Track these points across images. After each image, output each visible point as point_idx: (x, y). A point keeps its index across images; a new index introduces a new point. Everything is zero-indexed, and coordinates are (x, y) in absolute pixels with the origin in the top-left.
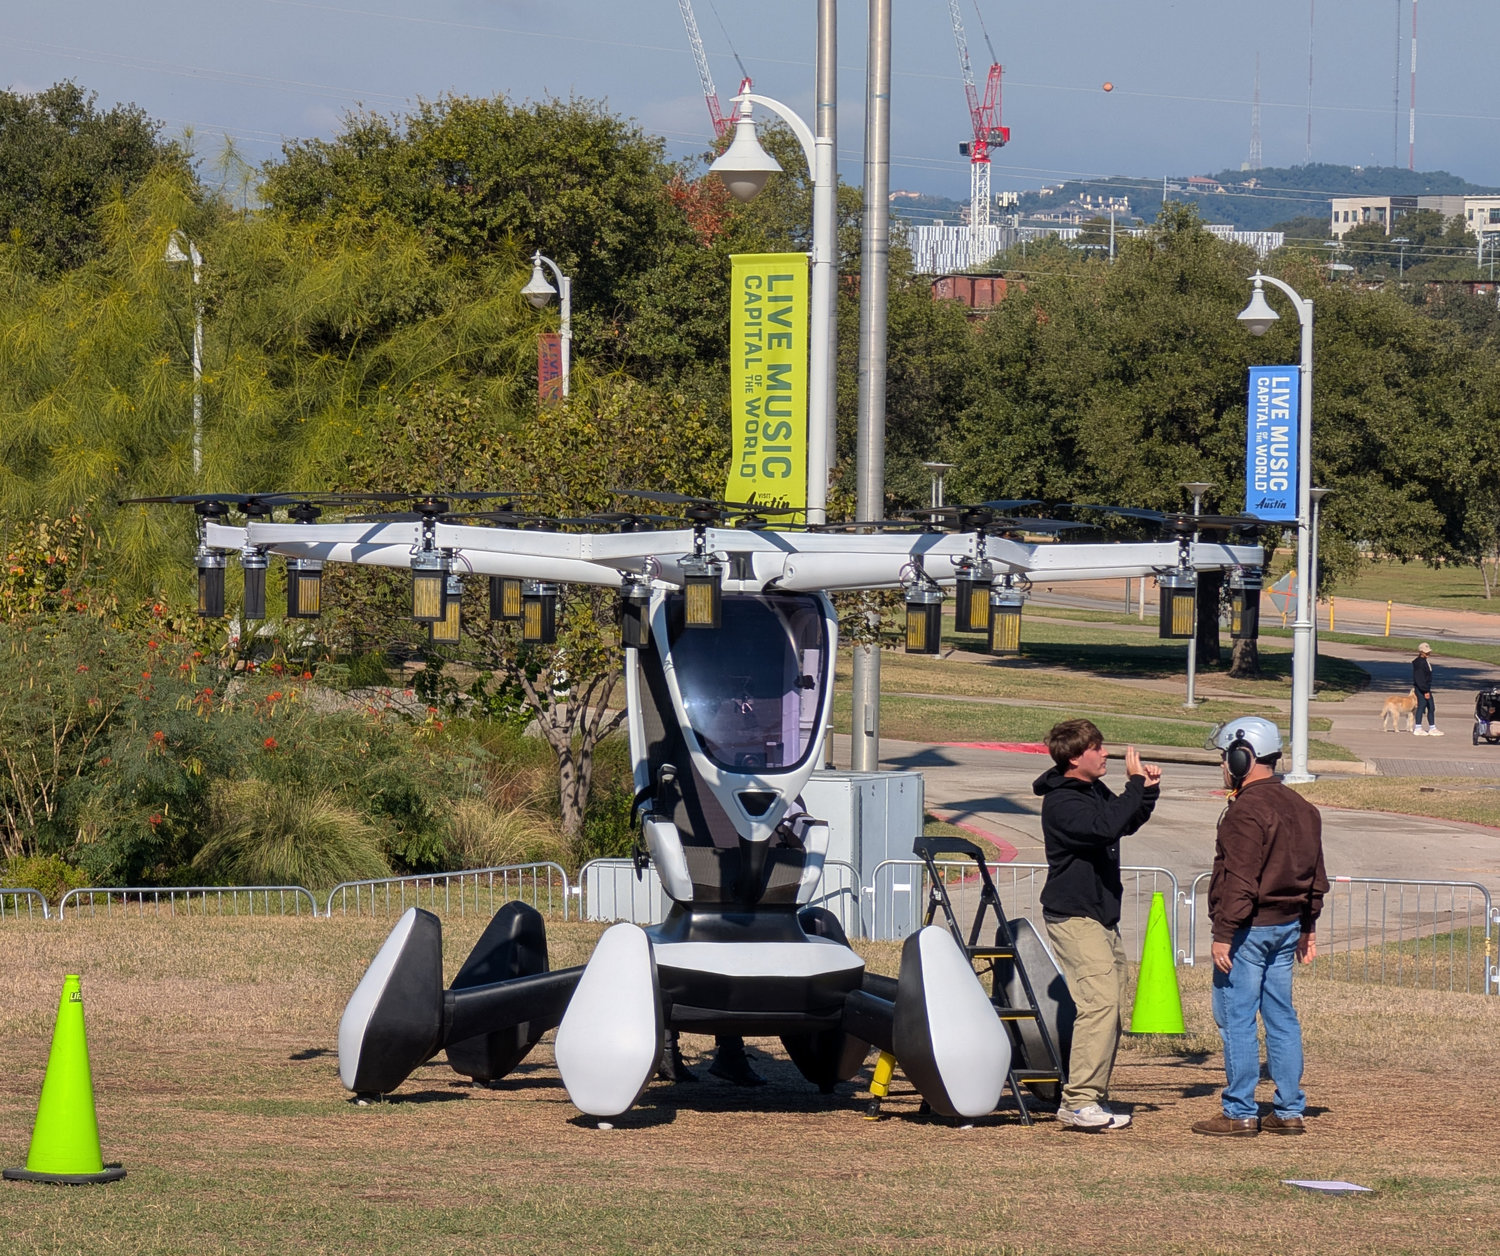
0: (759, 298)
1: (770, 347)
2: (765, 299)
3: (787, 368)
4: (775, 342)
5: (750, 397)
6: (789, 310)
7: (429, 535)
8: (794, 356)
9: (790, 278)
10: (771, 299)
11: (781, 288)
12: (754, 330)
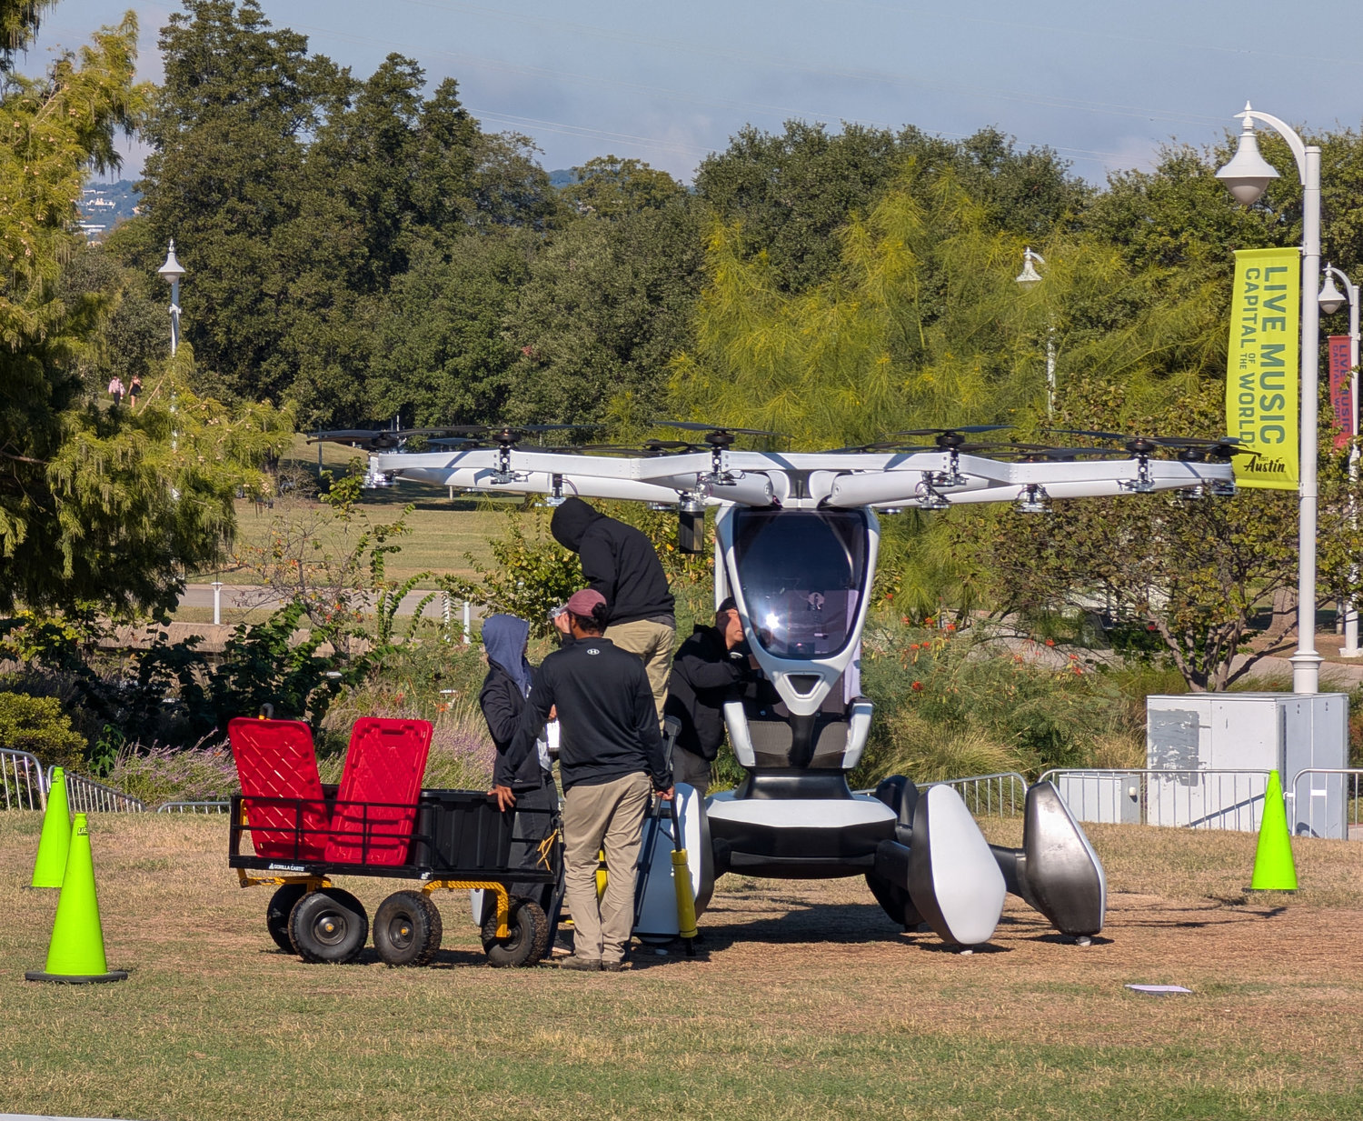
0: (1256, 287)
1: (1264, 329)
2: (1262, 288)
3: (1281, 348)
4: (1269, 325)
5: (1244, 372)
6: (1283, 297)
7: (505, 460)
8: (1288, 338)
9: (1284, 269)
10: (1267, 288)
11: (1276, 279)
12: (1251, 314)
